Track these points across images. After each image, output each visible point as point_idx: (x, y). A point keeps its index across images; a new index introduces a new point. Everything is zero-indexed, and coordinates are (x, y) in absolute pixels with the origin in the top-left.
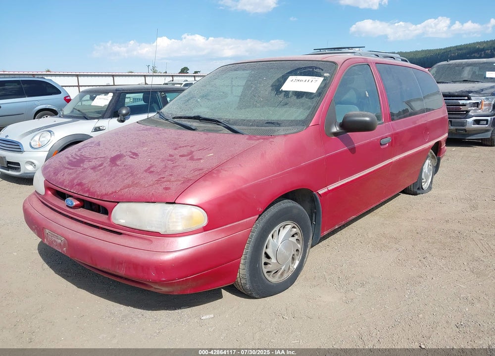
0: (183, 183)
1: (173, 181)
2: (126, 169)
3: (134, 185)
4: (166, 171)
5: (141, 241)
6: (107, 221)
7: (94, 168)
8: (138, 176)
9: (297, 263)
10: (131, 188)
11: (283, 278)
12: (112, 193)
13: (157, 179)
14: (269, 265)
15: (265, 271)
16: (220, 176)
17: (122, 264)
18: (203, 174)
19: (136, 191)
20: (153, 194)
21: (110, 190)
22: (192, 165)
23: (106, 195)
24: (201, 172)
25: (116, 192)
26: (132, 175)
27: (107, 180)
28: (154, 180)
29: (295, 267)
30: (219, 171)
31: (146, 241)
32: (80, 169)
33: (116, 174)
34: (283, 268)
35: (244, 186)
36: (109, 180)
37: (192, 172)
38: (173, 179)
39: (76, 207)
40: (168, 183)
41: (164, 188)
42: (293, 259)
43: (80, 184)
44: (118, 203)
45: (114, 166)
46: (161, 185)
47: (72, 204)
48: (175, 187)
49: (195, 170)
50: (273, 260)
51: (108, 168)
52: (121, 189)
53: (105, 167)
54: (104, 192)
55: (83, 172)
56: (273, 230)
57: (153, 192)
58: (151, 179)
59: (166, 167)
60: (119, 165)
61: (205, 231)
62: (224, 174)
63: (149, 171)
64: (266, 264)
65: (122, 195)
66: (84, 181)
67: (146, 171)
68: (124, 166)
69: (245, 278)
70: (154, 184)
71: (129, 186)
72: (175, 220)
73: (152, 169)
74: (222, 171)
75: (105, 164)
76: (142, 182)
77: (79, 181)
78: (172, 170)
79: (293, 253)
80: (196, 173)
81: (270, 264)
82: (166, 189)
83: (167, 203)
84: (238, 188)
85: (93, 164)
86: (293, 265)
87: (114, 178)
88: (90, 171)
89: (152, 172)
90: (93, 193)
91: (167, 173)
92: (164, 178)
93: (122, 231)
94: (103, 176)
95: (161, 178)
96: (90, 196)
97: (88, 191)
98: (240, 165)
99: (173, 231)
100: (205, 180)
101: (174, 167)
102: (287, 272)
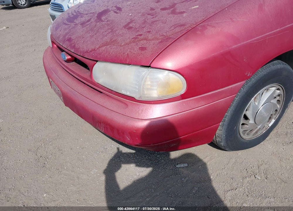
0: (161, 42)
1: (150, 40)
2: (108, 25)
3: (112, 42)
4: (143, 28)
5: (118, 103)
6: (89, 79)
7: (83, 24)
8: (117, 32)
9: (273, 121)
10: (108, 46)
11: (257, 135)
12: (91, 51)
13: (134, 36)
14: (246, 126)
15: (241, 130)
16: (206, 34)
17: (100, 123)
18: (185, 32)
19: (113, 50)
20: (128, 54)
21: (91, 47)
22: (173, 19)
23: (87, 52)
24: (182, 28)
25: (94, 50)
26: (112, 31)
27: (90, 36)
28: (131, 37)
29: (270, 125)
30: (204, 28)
31: (122, 104)
32: (73, 25)
33: (98, 29)
34: (259, 127)
35: (234, 47)
36: (92, 37)
37: (173, 28)
38: (150, 36)
39: (68, 61)
40: (145, 41)
41: (140, 48)
42: (270, 118)
43: (70, 40)
44: (97, 61)
45: (98, 22)
46: (137, 44)
47: (65, 58)
48: (151, 46)
49: (176, 26)
50: (251, 121)
51: (94, 24)
52: (100, 47)
53: (91, 22)
54: (85, 49)
55: (74, 27)
56: (256, 94)
57: (128, 52)
58: (129, 35)
59: (145, 22)
60: (103, 20)
61: (182, 99)
62: (210, 31)
63: (128, 27)
64: (243, 124)
65: (100, 54)
66: (73, 37)
67: (125, 27)
68: (107, 21)
69: (221, 137)
70: (130, 43)
71: (106, 44)
72: (149, 87)
73: (131, 25)
74: (208, 27)
75: (92, 20)
76: (120, 39)
77: (69, 37)
78: (150, 25)
79: (272, 113)
80: (177, 30)
81: (247, 124)
82: (143, 49)
83: (142, 66)
84: (227, 49)
85: (83, 19)
86: (268, 123)
87: (96, 34)
88: (79, 27)
89: (131, 28)
90: (77, 50)
91: (145, 30)
92: (141, 35)
93: (102, 90)
94: (88, 32)
95: (137, 36)
96: (75, 53)
97: (74, 47)
98: (231, 19)
99: (147, 97)
100: (187, 39)
101: (153, 22)
102: (262, 130)
